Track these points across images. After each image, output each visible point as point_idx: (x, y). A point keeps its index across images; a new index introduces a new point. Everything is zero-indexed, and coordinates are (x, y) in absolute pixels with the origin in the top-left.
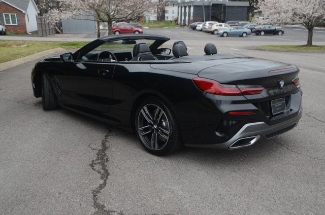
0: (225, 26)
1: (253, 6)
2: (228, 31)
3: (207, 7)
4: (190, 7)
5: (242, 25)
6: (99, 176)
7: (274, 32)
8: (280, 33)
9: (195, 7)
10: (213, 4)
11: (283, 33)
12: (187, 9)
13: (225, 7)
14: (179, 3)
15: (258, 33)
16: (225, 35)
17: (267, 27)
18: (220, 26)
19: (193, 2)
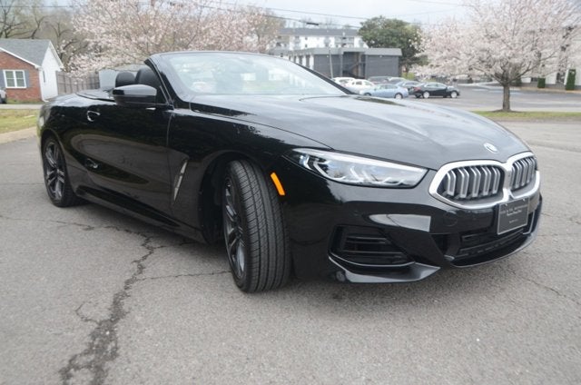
0: (367, 84)
1: (413, 47)
2: (372, 91)
3: (336, 57)
4: (308, 57)
5: (394, 82)
7: (445, 94)
8: (454, 95)
9: (315, 56)
10: (345, 53)
11: (458, 94)
12: (304, 60)
13: (364, 56)
14: (290, 52)
15: (418, 94)
17: (434, 85)
18: (358, 83)
19: (312, 49)
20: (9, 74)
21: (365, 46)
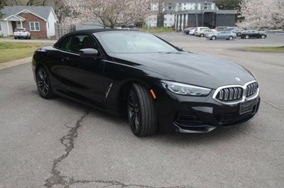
2: (216, 35)
3: (200, 15)
4: (185, 15)
5: (230, 30)
6: (65, 148)
7: (258, 36)
8: (263, 37)
9: (189, 15)
10: (205, 13)
11: (265, 36)
12: (183, 17)
13: (215, 15)
14: (176, 12)
15: (243, 36)
16: (214, 38)
17: (251, 32)
19: (187, 11)
20: (32, 24)
21: (217, 9)
